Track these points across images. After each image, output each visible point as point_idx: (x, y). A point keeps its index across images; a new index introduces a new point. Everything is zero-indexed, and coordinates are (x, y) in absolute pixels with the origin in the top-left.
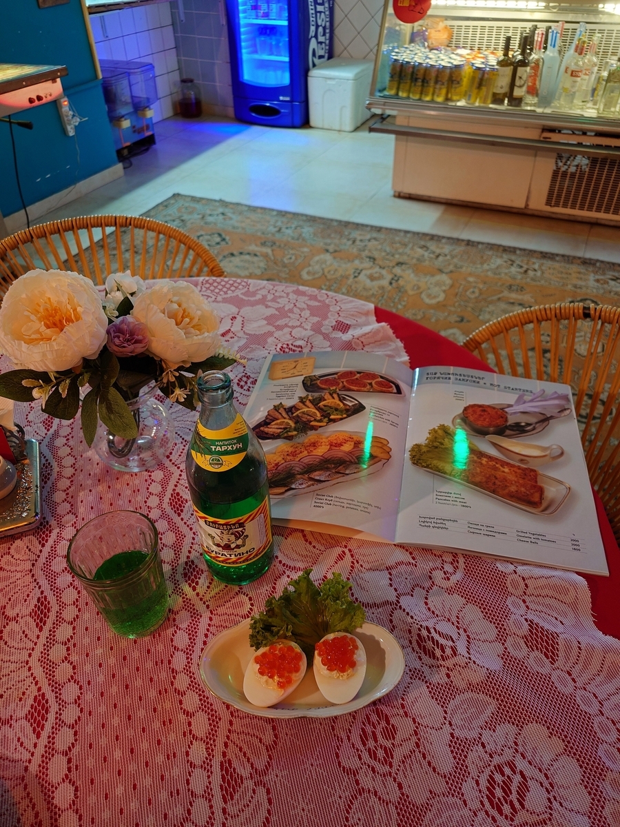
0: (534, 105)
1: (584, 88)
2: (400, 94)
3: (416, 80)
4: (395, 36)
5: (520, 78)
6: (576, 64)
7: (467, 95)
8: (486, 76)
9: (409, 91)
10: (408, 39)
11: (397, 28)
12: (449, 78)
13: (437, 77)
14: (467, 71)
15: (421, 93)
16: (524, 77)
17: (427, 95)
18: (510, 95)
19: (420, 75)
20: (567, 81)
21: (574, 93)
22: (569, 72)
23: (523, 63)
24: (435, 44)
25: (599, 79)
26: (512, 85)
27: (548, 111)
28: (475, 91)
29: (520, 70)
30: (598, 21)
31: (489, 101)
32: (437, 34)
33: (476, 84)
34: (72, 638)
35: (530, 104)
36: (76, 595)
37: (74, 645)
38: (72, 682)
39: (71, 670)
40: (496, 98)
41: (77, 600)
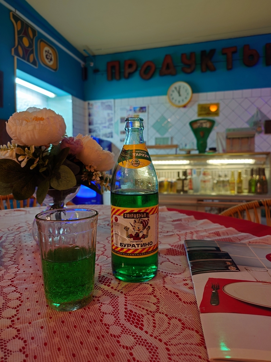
1: (209, 186)
5: (186, 184)
6: (204, 179)
7: (167, 190)
8: (173, 184)
18: (183, 190)
20: (202, 184)
21: (206, 188)
23: (186, 179)
25: (213, 183)
26: (183, 186)
27: (198, 194)
28: (169, 189)
29: (185, 182)
31: (176, 192)
33: (170, 187)
34: (16, 315)
35: (191, 192)
36: (19, 295)
37: (18, 319)
38: (17, 339)
39: (15, 332)
40: (178, 191)
41: (20, 297)
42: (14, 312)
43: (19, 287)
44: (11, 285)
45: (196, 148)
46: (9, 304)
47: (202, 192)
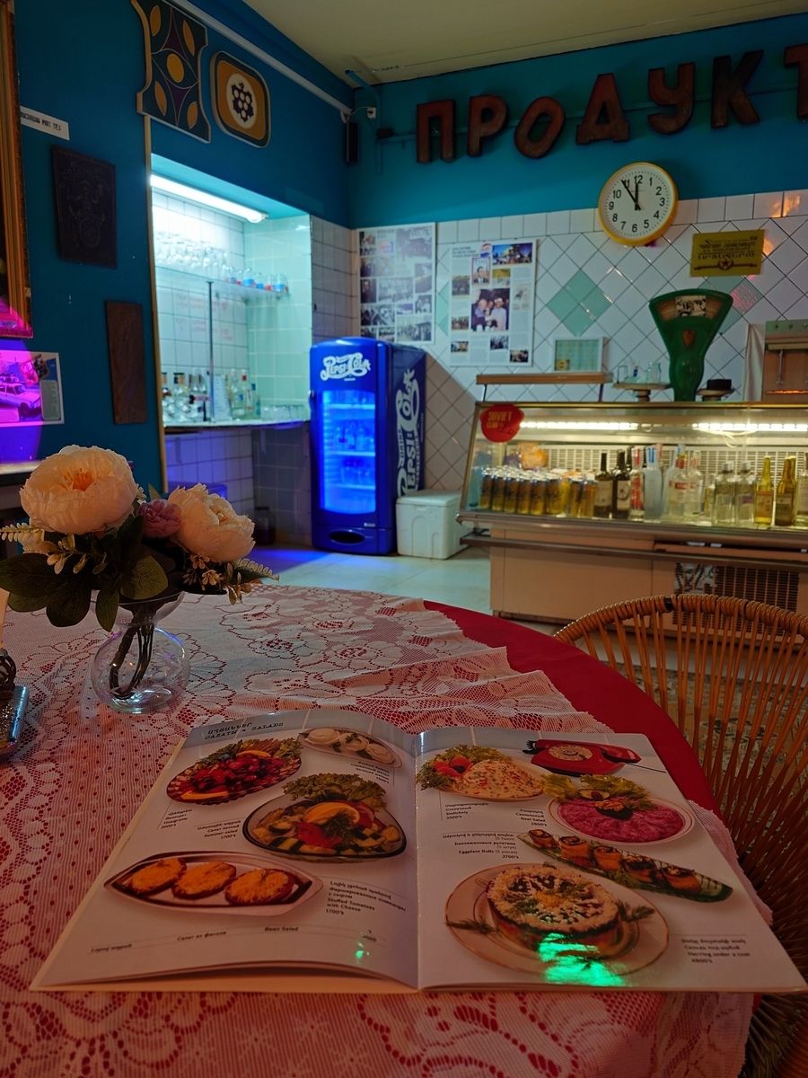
0: (642, 517)
1: (692, 500)
2: (494, 508)
3: (510, 494)
4: (487, 460)
5: (622, 491)
6: (679, 476)
7: (567, 508)
8: (585, 489)
9: (503, 505)
10: (501, 461)
11: (489, 452)
12: (546, 492)
13: (532, 491)
14: (564, 486)
15: (517, 507)
16: (626, 490)
17: (522, 508)
18: (613, 508)
19: (514, 489)
20: (671, 495)
21: (683, 505)
22: (673, 485)
23: (624, 477)
24: (529, 465)
25: (706, 491)
26: (615, 498)
27: (657, 522)
28: (574, 504)
29: (621, 484)
30: (697, 443)
31: (592, 514)
32: (531, 456)
33: (575, 497)
34: (47, 804)
35: (637, 516)
36: (58, 776)
37: (49, 810)
38: (42, 834)
39: (41, 826)
40: (599, 511)
41: (58, 780)
42: (46, 800)
43: (61, 764)
44: (49, 758)
45: (666, 379)
46: (40, 789)
47: (672, 518)
